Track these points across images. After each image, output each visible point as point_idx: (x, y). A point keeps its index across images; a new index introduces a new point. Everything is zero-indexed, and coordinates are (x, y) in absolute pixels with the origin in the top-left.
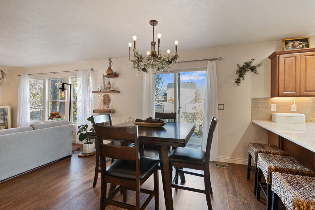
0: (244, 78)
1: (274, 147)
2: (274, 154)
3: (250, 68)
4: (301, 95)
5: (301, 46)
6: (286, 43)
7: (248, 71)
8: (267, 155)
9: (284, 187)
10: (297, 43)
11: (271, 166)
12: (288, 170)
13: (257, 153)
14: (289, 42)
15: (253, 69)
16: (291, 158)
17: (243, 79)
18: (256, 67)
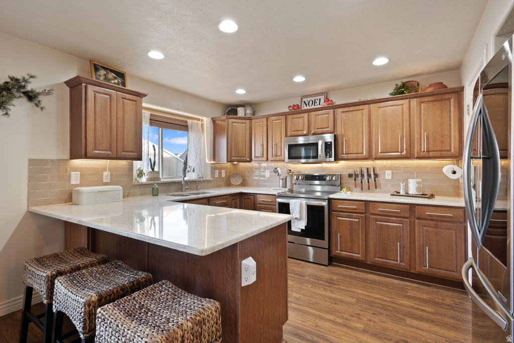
0: (9, 112)
1: (82, 252)
2: (86, 267)
3: (24, 93)
4: (118, 156)
5: (116, 81)
6: (96, 68)
7: (20, 99)
8: (73, 274)
9: (126, 330)
10: (111, 75)
11: (89, 297)
12: (119, 289)
13: (50, 279)
14: (100, 68)
15: (31, 97)
16: (116, 264)
17: (7, 114)
18: (39, 94)
